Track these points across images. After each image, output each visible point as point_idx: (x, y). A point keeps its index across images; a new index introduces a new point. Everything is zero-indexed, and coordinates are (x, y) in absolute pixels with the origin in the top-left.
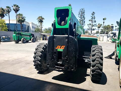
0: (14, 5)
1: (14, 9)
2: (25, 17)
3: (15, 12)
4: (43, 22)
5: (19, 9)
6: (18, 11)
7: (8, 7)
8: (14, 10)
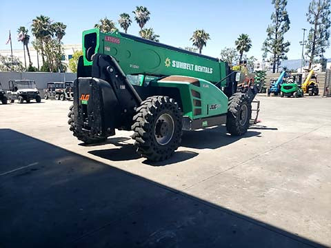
0: (138, 9)
1: (137, 19)
2: (158, 36)
3: (140, 25)
4: (205, 43)
5: (149, 16)
6: (145, 21)
7: (125, 15)
8: (138, 21)
